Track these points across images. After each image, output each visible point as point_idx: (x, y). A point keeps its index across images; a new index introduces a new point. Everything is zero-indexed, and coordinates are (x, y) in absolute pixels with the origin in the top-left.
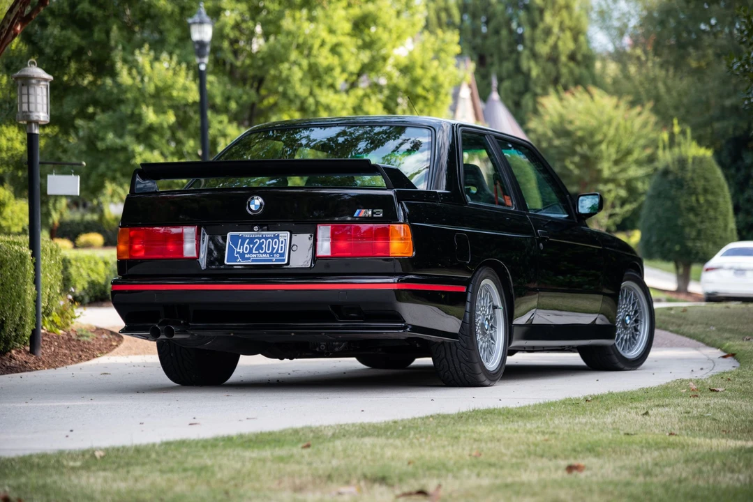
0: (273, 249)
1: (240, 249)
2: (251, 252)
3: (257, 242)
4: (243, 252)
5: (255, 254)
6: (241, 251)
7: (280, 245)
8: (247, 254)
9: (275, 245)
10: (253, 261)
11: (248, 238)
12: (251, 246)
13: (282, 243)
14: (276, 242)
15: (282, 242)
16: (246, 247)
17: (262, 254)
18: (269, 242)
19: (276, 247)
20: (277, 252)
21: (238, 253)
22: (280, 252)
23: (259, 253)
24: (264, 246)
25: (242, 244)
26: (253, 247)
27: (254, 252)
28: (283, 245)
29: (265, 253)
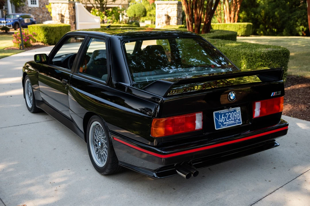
0: (235, 117)
1: (220, 120)
2: (226, 121)
3: (227, 114)
4: (222, 121)
5: (228, 121)
6: (221, 121)
7: (238, 115)
8: (224, 122)
9: (235, 115)
10: (228, 125)
11: (223, 113)
12: (225, 117)
13: (238, 114)
14: (235, 113)
15: (238, 112)
16: (223, 118)
17: (231, 121)
18: (233, 114)
19: (236, 116)
20: (237, 119)
21: (220, 122)
22: (238, 118)
23: (230, 121)
24: (230, 116)
25: (221, 117)
26: (226, 118)
27: (227, 121)
28: (239, 115)
29: (232, 120)
